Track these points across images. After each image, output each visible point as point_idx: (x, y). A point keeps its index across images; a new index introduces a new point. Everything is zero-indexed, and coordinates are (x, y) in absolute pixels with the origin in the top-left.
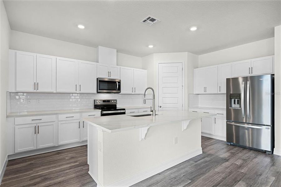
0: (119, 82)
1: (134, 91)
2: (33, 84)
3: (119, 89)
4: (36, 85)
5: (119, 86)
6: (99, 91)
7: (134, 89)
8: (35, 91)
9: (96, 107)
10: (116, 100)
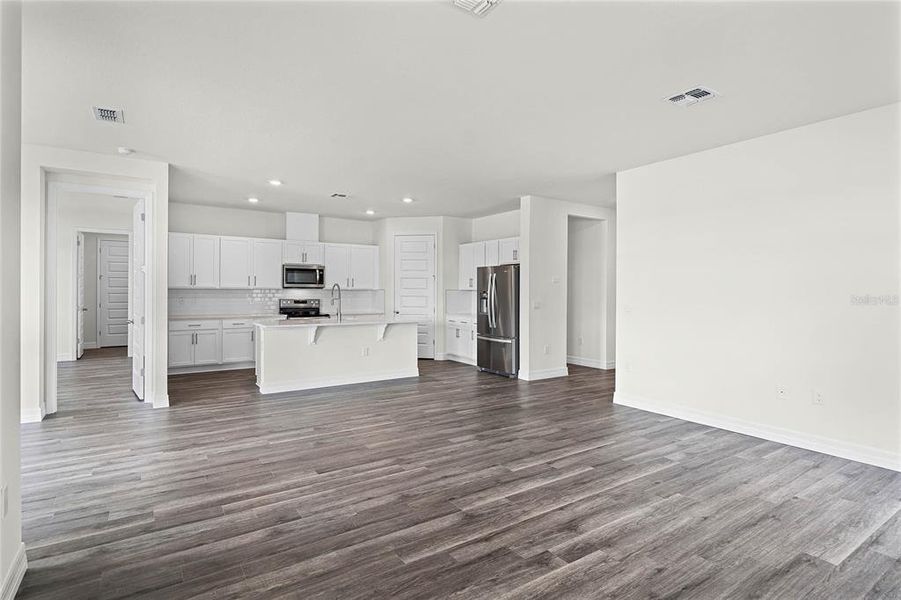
0: (321, 270)
1: (350, 285)
2: (188, 276)
3: (321, 281)
4: (193, 279)
5: (322, 276)
6: (286, 285)
7: (351, 281)
8: (191, 287)
9: (283, 311)
10: (319, 301)
